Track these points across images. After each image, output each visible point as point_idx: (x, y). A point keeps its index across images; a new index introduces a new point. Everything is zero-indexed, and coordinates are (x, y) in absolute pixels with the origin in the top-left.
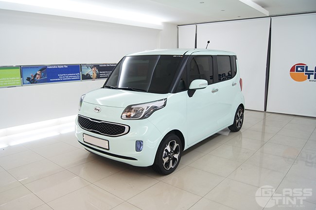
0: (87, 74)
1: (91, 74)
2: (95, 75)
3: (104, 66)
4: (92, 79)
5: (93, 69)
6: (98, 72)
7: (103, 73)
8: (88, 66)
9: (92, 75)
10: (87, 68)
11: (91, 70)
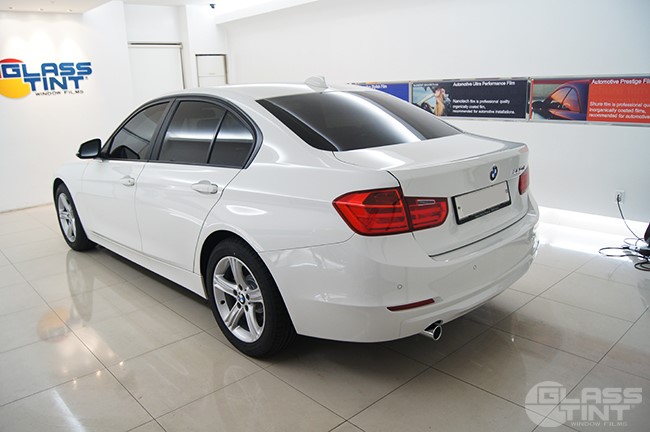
0: (424, 104)
1: (432, 104)
2: (442, 107)
3: (467, 84)
5: (438, 93)
6: (448, 100)
7: (460, 104)
8: (425, 85)
9: (434, 105)
10: (423, 89)
11: (432, 94)
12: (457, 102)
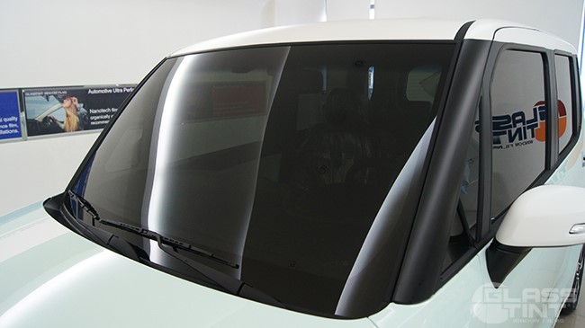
0: (46, 119)
1: (60, 116)
4: (63, 131)
5: (67, 103)
7: (99, 113)
10: (44, 99)
11: (59, 105)
12: (95, 112)
